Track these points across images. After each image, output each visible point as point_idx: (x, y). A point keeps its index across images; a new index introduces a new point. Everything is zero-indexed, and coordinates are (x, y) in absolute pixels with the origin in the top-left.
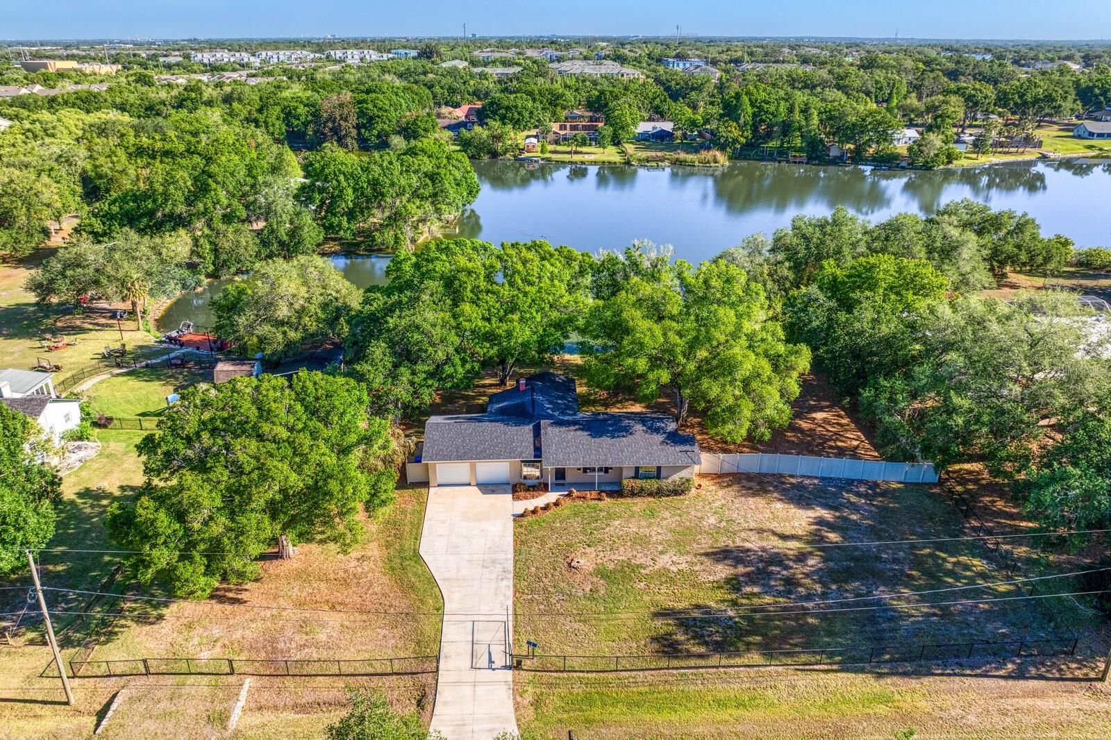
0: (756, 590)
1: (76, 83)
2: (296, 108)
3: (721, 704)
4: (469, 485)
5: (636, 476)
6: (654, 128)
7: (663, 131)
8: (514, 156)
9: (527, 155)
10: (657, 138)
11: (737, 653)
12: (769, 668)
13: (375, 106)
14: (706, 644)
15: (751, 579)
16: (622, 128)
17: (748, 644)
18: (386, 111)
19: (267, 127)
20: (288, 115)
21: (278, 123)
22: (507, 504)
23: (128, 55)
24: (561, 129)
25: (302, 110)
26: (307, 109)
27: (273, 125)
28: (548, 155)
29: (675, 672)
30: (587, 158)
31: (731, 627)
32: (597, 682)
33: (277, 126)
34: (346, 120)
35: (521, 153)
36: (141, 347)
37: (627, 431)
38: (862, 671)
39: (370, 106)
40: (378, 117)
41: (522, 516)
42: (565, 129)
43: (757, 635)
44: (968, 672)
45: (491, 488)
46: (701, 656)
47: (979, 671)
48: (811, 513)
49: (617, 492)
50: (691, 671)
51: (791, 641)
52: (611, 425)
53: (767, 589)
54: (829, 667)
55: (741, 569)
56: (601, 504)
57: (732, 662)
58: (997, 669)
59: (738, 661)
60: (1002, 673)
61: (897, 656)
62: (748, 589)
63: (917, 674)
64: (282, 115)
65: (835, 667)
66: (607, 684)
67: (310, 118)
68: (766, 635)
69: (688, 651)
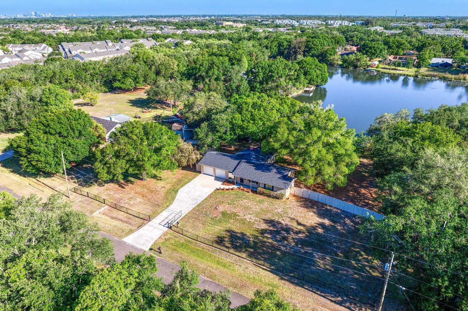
0: (269, 236)
1: (226, 30)
2: (283, 43)
3: (218, 263)
4: (213, 176)
5: (265, 188)
6: (443, 61)
7: (447, 63)
8: (364, 69)
9: (370, 68)
10: (443, 66)
11: (240, 252)
12: (245, 260)
13: (313, 44)
14: (232, 244)
15: (271, 232)
16: (423, 60)
17: (247, 250)
18: (317, 46)
19: (271, 49)
20: (280, 45)
21: (275, 48)
22: (219, 185)
23: (254, 20)
24: (394, 58)
25: (285, 43)
26: (287, 43)
27: (273, 49)
28: (379, 69)
29: (214, 248)
30: (398, 72)
31: (246, 243)
32: (189, 242)
33: (275, 49)
34: (299, 48)
35: (368, 67)
36: (167, 116)
37: (269, 170)
38: (277, 275)
39: (311, 43)
40: (313, 48)
41: (218, 189)
42: (396, 59)
43: (252, 249)
44: (319, 293)
45: (218, 179)
46: (227, 247)
47: (323, 294)
48: (321, 220)
49: (255, 191)
50: (219, 250)
51: (263, 256)
52: (265, 167)
53: (273, 237)
54: (266, 268)
55: (271, 228)
56: (247, 194)
57: (235, 253)
58: (332, 297)
59: (237, 253)
60: (333, 299)
61: (296, 276)
62: (266, 235)
63: (297, 284)
64: (277, 45)
65: (268, 269)
66: (191, 243)
67: (288, 47)
68: (256, 250)
69: (224, 244)
